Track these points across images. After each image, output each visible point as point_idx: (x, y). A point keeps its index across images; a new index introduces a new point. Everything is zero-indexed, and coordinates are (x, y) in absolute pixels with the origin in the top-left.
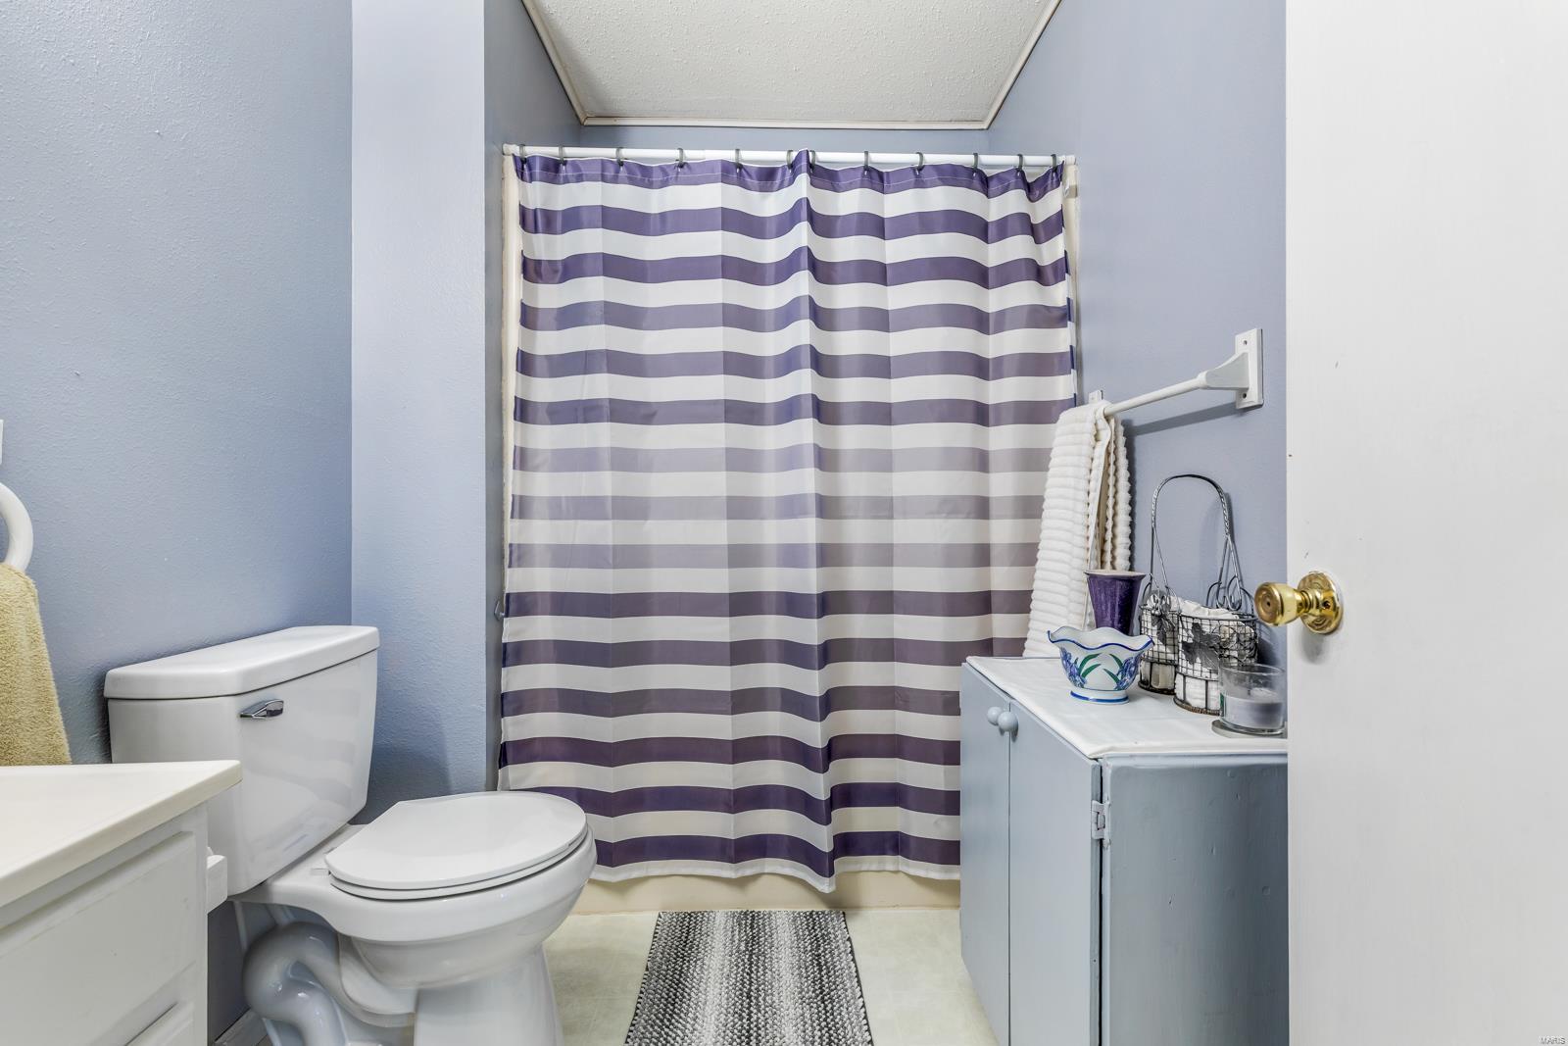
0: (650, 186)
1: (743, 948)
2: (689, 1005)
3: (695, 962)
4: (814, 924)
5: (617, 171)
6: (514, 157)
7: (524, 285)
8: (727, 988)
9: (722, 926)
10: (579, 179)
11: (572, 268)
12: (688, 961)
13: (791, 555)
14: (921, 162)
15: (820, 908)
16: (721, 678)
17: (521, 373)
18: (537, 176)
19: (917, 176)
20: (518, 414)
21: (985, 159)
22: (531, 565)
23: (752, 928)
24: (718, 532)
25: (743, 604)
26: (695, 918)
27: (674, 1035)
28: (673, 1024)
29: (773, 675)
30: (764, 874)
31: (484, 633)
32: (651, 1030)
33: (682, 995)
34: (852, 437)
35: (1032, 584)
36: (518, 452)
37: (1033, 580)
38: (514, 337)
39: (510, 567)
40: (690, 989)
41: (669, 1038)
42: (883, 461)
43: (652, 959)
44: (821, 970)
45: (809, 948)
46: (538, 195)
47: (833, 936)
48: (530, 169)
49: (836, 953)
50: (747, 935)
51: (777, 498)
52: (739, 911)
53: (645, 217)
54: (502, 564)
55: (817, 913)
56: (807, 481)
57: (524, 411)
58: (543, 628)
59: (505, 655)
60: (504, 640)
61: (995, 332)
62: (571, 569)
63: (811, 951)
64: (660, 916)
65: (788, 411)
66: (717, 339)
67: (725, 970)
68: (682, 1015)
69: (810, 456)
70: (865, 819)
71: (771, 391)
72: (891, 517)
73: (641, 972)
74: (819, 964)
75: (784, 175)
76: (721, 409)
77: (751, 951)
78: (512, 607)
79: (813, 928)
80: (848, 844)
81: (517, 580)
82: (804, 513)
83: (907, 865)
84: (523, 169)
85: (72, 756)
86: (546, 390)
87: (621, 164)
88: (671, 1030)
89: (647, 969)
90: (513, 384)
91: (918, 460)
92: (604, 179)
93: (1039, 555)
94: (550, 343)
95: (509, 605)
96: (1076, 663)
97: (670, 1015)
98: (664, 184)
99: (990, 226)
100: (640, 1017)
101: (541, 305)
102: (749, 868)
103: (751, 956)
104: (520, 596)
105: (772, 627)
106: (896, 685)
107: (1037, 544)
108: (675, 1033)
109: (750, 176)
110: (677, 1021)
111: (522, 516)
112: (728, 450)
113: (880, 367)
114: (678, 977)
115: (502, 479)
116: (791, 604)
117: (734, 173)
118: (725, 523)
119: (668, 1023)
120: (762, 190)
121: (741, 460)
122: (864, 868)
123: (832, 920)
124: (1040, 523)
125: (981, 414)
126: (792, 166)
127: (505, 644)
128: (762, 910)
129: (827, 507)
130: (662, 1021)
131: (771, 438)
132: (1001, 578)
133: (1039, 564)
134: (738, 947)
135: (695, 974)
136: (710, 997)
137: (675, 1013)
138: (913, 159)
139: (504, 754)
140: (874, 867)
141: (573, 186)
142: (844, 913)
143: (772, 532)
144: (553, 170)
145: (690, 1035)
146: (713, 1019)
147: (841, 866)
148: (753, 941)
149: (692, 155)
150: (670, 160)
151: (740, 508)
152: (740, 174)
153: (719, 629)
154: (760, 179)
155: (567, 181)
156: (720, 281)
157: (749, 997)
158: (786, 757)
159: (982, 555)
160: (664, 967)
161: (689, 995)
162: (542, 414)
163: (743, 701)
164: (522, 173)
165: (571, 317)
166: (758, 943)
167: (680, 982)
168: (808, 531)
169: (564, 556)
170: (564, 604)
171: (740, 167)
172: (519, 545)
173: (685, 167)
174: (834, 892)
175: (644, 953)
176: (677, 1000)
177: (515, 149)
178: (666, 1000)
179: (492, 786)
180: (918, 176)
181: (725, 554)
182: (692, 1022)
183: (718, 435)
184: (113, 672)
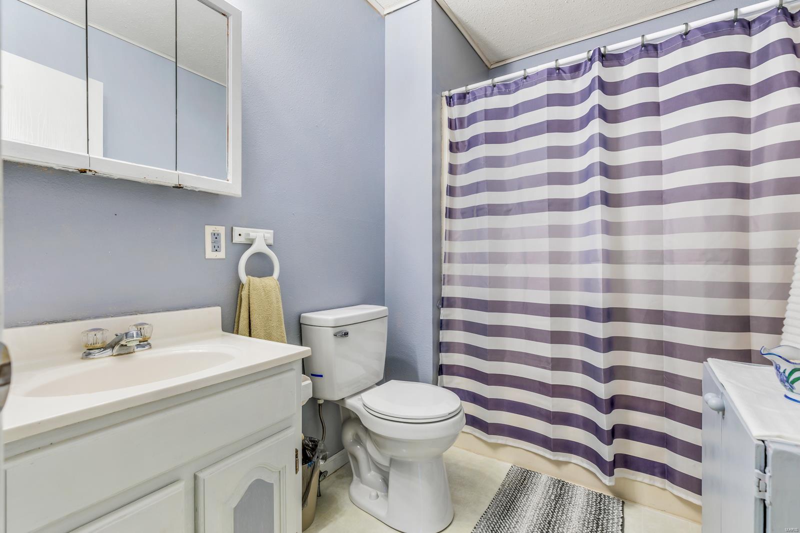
0: (509, 93)
1: (553, 497)
2: (515, 514)
3: (525, 495)
4: (601, 501)
5: (493, 90)
6: (446, 96)
7: (450, 155)
8: (538, 514)
9: (544, 483)
10: (475, 99)
11: (472, 143)
12: (521, 493)
13: (588, 285)
14: (687, 28)
15: (607, 493)
16: (545, 350)
17: (450, 196)
18: (456, 103)
19: (683, 39)
20: (448, 215)
21: (744, 10)
22: (453, 284)
23: (561, 489)
24: (544, 271)
25: (557, 311)
26: (530, 474)
27: (504, 525)
28: (505, 520)
29: (577, 352)
30: (571, 463)
31: (432, 314)
32: (494, 518)
33: (513, 508)
34: (631, 214)
35: (784, 313)
36: (447, 233)
37: (785, 310)
38: (446, 179)
39: (444, 285)
40: (518, 507)
41: (501, 525)
42: (656, 228)
43: (503, 485)
44: (597, 527)
45: (593, 513)
46: (457, 111)
47: (611, 512)
48: (453, 100)
49: (611, 522)
50: (557, 492)
51: (580, 252)
52: (556, 478)
53: (506, 109)
54: (441, 283)
55: (604, 496)
56: (598, 242)
57: (450, 213)
58: (458, 314)
59: (442, 325)
60: (441, 318)
61: (756, 131)
62: (471, 287)
63: (594, 514)
64: (512, 467)
65: (586, 202)
66: (545, 166)
67: (540, 505)
68: (511, 517)
69: (599, 227)
70: (638, 449)
71: (577, 191)
72: (663, 263)
73: (496, 490)
74: (597, 523)
75: (586, 65)
76: (546, 204)
77: (557, 501)
78: (445, 303)
79: (599, 503)
80: (625, 461)
81: (448, 291)
82: (595, 260)
83: (672, 488)
84: (450, 101)
85: (287, 340)
86: (460, 203)
87: (494, 86)
88: (504, 522)
89: (499, 489)
90: (446, 202)
91: (686, 225)
92: (486, 96)
93: (791, 292)
94: (462, 180)
95: (443, 302)
96: (784, 372)
97: (505, 515)
98: (517, 89)
99: (752, 56)
100: (490, 509)
101: (458, 163)
102: (562, 457)
103: (556, 503)
104: (448, 299)
105: (577, 325)
106: (664, 370)
107: (790, 284)
108: (505, 525)
109: (565, 72)
110: (508, 519)
111: (449, 262)
112: (549, 226)
113: (655, 168)
114: (513, 499)
115: (441, 245)
116: (588, 313)
117: (555, 73)
118: (548, 266)
119: (503, 518)
120: (572, 78)
121: (558, 231)
122: (639, 479)
123: (614, 503)
124: (793, 268)
125: (741, 191)
126: (590, 60)
127: (441, 320)
128: (570, 482)
129: (611, 257)
130: (500, 516)
131: (577, 218)
132: (759, 307)
133: (790, 299)
134: (550, 496)
135: (523, 501)
136: (528, 515)
137: (507, 515)
138: (681, 28)
139: (441, 370)
140: (647, 481)
141: (472, 103)
142: (623, 503)
143: (578, 271)
144: (463, 98)
145: (512, 528)
146: (526, 526)
147: (619, 472)
148: (559, 497)
149: (531, 71)
150: (519, 77)
151: (557, 258)
152: (559, 73)
153: (544, 323)
154: (571, 73)
155: (469, 101)
156: (546, 135)
157: (549, 523)
158: (583, 400)
159: (742, 290)
160: (508, 491)
161: (517, 509)
162: (458, 214)
163: (559, 364)
164: (450, 103)
165: (471, 166)
166: (562, 499)
167: (514, 502)
168: (599, 271)
169: (468, 281)
170: (468, 304)
171: (559, 69)
172: (448, 275)
173: (527, 78)
174: (613, 486)
175: (500, 482)
176: (510, 509)
177: (446, 93)
178: (505, 507)
179: (435, 383)
180: (686, 39)
181: (548, 283)
182: (515, 523)
183: (545, 218)
184: (302, 314)
